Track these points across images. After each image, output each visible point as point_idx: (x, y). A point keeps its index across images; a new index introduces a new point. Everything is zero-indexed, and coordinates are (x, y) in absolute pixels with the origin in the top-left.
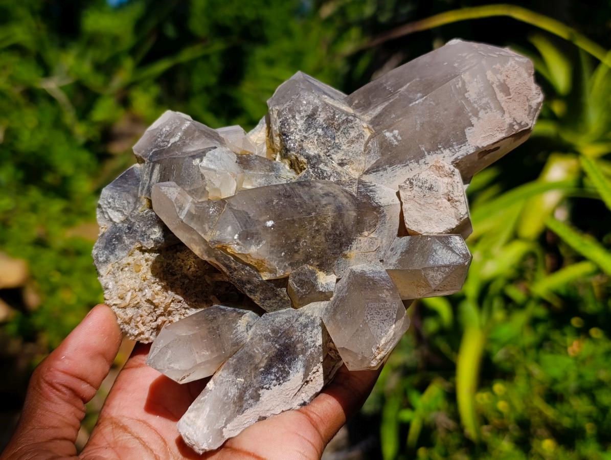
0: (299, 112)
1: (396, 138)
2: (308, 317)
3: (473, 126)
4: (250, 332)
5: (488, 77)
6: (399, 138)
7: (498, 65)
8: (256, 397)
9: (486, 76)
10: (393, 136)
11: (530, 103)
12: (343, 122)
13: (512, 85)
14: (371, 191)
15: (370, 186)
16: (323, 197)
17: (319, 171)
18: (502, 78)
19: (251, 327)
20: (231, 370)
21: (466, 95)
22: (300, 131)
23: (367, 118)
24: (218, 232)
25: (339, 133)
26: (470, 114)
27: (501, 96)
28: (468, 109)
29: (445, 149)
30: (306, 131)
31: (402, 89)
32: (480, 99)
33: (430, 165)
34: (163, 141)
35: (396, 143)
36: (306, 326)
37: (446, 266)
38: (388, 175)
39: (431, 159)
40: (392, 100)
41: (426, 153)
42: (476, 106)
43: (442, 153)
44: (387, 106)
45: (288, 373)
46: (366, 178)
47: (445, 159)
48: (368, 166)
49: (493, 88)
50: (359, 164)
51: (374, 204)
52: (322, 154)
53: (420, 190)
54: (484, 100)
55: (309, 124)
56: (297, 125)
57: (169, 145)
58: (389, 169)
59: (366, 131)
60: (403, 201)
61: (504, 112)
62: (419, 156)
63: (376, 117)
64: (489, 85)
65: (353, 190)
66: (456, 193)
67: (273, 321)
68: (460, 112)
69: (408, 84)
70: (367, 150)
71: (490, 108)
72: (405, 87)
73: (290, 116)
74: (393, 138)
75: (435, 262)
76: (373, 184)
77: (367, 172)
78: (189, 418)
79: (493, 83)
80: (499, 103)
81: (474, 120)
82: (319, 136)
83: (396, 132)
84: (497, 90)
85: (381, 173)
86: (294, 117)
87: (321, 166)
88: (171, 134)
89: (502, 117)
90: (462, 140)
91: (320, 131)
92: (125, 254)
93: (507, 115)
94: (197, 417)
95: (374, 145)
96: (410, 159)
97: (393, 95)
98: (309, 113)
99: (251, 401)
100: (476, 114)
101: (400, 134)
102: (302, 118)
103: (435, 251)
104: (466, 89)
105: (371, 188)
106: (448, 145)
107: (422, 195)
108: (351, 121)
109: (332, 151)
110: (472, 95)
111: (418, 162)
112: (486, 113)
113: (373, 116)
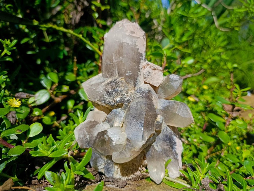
0: (104, 95)
1: (130, 73)
2: (165, 129)
3: (139, 49)
4: (159, 146)
5: (128, 35)
6: (130, 72)
7: (125, 29)
8: (177, 154)
9: (127, 35)
10: (129, 73)
11: (138, 28)
12: (115, 85)
13: (132, 30)
14: (141, 90)
15: (139, 89)
16: (138, 106)
17: (127, 101)
18: (129, 31)
19: (157, 145)
20: (166, 157)
21: (129, 44)
22: (109, 98)
23: (117, 76)
24: (137, 147)
25: (118, 88)
26: (135, 47)
27: (134, 35)
28: (133, 47)
29: (140, 61)
30: (111, 96)
31: (114, 61)
32: (133, 41)
33: (142, 68)
34: (86, 139)
35: (131, 74)
36: (167, 130)
37: (180, 85)
38: (139, 82)
39: (141, 67)
40: (116, 66)
41: (139, 67)
42: (134, 44)
43: (141, 62)
44: (117, 68)
45: (175, 142)
46: (136, 89)
47: (143, 63)
48: (133, 85)
49: (131, 35)
50: (131, 88)
51: (147, 92)
52: (121, 96)
53: (149, 76)
54: (134, 41)
55: (109, 95)
56: (107, 98)
57: (89, 139)
58: (137, 81)
59: (122, 80)
60: (149, 83)
61: (139, 38)
62: (138, 70)
63: (118, 74)
64: (130, 36)
65: (138, 95)
66: (154, 67)
67: (160, 138)
68: (133, 49)
69: (113, 58)
70: (128, 83)
71: (136, 40)
72: (114, 59)
73: (103, 98)
74: (129, 74)
75: (176, 87)
76: (139, 88)
77: (135, 87)
78: (171, 174)
79: (130, 35)
80: (136, 37)
81: (137, 47)
82: (115, 94)
83: (128, 72)
84: (132, 35)
85: (137, 83)
86: (104, 97)
87: (126, 99)
88: (85, 136)
89: (140, 39)
90: (141, 55)
91: (114, 93)
92: (114, 168)
93: (140, 37)
94: (172, 172)
95: (128, 80)
96: (138, 73)
97: (114, 64)
98: (105, 92)
99: (177, 156)
100: (136, 46)
101: (129, 71)
102: (106, 95)
103: (173, 85)
104: (128, 43)
105: (140, 89)
106: (140, 60)
107: (150, 76)
108: (117, 82)
109: (122, 93)
110: (130, 43)
111: (140, 71)
112: (137, 42)
113: (117, 74)
